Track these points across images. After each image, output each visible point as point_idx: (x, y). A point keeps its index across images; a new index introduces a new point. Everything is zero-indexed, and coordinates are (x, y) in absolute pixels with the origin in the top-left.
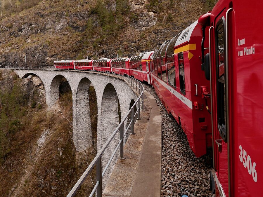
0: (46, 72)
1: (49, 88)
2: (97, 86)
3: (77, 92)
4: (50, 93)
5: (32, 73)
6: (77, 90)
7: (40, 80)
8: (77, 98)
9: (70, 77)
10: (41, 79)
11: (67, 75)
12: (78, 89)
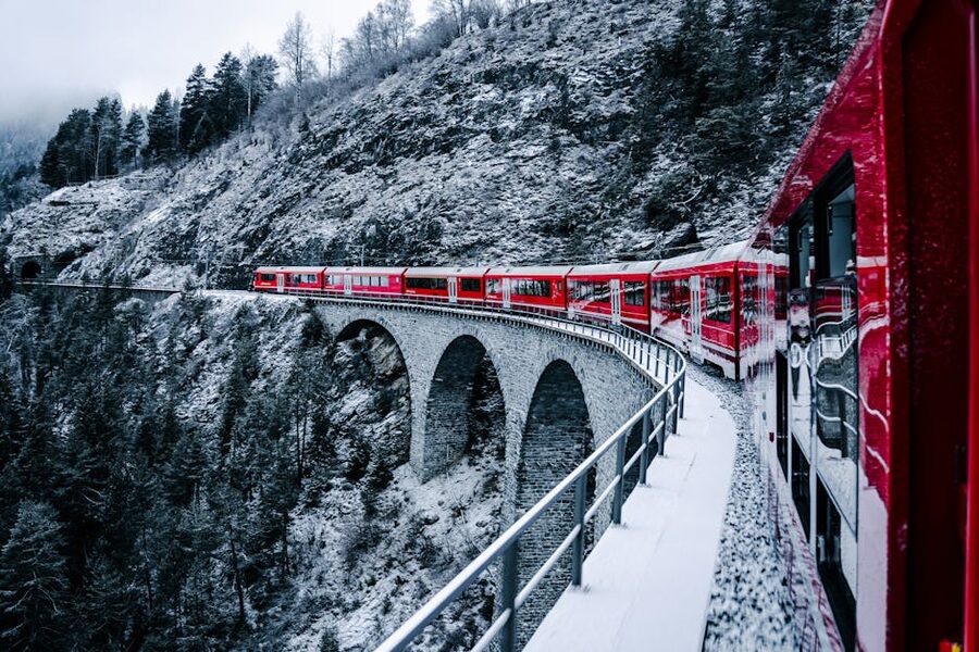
0: (420, 317)
1: (427, 391)
2: (601, 415)
3: (528, 430)
4: (428, 416)
5: (373, 319)
6: (524, 420)
7: (400, 352)
8: (523, 456)
9: (506, 351)
10: (402, 348)
11: (494, 340)
12: (530, 413)
